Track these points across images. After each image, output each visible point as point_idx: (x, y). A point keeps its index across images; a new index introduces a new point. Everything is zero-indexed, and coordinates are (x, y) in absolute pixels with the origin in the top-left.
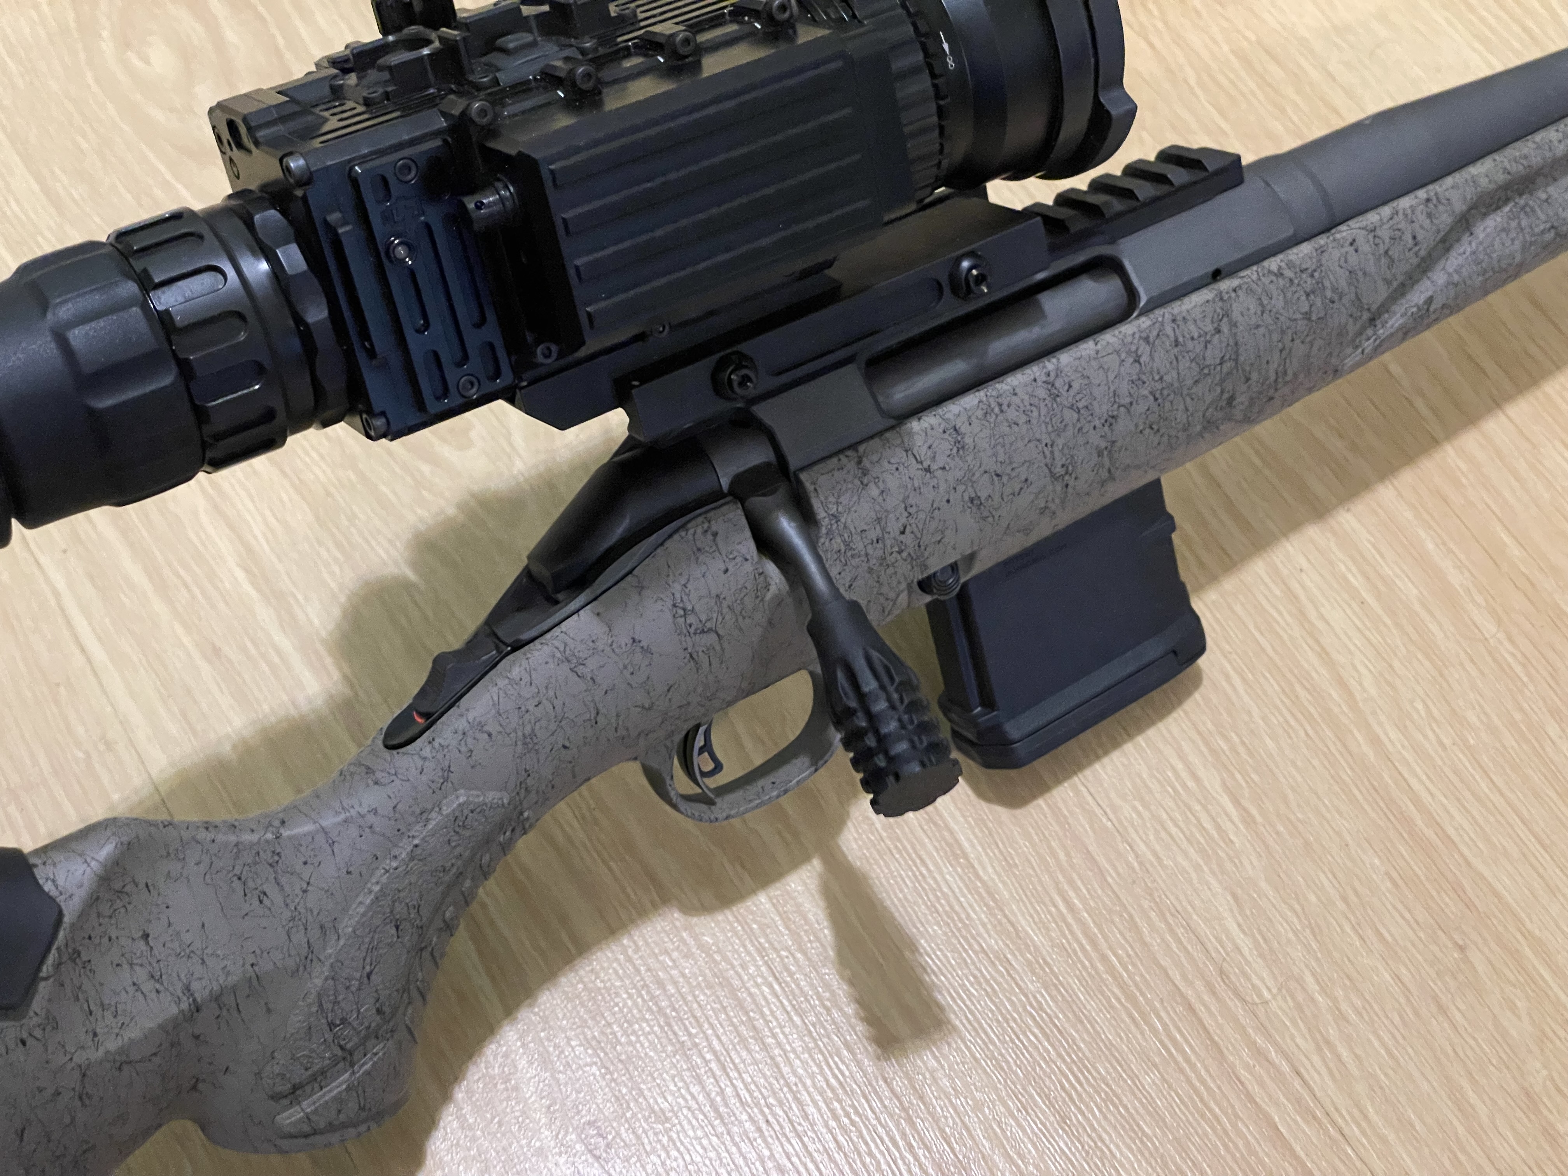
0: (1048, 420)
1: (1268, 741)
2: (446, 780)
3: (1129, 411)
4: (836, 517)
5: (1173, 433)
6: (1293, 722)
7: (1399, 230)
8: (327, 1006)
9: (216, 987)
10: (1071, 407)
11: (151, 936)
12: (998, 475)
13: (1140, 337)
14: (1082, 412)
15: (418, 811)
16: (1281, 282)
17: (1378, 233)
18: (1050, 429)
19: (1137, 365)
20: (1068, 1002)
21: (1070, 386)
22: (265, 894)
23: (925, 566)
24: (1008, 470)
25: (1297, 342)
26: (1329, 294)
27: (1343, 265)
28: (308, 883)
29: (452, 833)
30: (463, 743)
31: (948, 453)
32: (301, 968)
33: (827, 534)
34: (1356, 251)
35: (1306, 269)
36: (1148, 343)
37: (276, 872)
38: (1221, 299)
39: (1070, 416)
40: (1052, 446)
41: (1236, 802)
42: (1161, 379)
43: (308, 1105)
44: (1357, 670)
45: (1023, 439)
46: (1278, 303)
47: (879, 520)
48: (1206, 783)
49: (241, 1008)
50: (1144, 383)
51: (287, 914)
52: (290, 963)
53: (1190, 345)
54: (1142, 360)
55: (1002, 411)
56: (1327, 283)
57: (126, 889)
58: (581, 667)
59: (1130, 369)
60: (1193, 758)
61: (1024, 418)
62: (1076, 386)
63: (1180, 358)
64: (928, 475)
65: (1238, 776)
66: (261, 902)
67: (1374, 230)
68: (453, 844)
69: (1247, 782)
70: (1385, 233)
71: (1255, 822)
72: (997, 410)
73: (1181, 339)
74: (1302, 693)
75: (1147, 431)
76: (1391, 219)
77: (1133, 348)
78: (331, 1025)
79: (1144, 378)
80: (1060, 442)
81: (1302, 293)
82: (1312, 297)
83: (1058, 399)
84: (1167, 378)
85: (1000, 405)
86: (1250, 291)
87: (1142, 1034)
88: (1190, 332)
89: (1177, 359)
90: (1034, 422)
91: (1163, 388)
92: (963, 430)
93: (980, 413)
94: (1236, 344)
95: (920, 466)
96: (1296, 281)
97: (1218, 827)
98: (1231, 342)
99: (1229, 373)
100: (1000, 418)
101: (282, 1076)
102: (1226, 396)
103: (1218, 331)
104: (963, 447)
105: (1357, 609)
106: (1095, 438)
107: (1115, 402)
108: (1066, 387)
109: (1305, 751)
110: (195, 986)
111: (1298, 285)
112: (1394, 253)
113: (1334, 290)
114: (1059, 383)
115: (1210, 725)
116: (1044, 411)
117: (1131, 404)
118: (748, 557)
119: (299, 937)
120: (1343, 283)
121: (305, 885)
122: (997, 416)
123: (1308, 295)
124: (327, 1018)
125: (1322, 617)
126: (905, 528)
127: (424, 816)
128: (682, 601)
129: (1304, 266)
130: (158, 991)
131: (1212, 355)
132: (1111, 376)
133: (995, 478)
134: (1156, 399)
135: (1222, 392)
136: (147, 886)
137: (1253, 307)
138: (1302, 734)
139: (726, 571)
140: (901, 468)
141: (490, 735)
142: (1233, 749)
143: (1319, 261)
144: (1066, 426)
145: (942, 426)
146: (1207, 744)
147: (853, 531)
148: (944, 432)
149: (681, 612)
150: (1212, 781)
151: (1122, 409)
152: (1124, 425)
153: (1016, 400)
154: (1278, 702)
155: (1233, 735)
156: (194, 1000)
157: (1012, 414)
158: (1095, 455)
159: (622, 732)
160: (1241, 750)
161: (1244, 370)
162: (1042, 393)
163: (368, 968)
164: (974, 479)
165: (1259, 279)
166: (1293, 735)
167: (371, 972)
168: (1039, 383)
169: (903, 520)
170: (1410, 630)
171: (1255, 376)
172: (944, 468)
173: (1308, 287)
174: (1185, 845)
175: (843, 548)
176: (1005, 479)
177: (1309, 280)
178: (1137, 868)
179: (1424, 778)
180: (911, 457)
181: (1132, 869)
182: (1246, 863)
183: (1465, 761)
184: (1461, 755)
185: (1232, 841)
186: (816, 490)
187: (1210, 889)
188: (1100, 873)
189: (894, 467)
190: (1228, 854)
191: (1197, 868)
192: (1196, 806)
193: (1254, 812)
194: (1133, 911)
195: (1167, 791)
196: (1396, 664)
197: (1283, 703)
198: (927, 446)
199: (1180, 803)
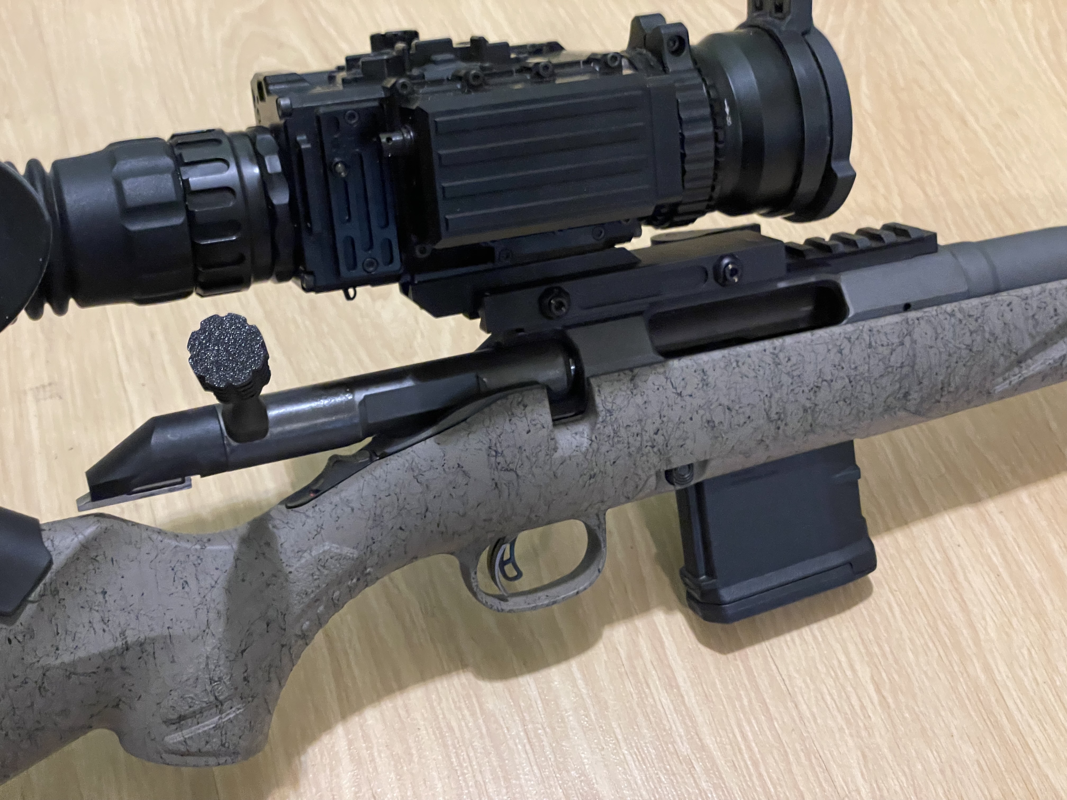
0: (770, 379)
1: (910, 654)
2: (318, 533)
3: (830, 386)
4: (610, 412)
5: (862, 409)
6: (931, 645)
7: (1045, 303)
8: (212, 667)
9: (142, 637)
10: (788, 374)
11: (108, 593)
12: (729, 409)
13: (845, 337)
14: (795, 378)
15: (296, 550)
16: (953, 320)
17: (1029, 301)
18: (771, 386)
19: (839, 355)
21: (789, 360)
22: (186, 582)
23: (669, 461)
24: (737, 407)
25: (960, 364)
26: (987, 335)
27: (1000, 318)
28: (216, 582)
29: (315, 570)
30: (334, 511)
31: (696, 386)
32: (200, 638)
33: (602, 422)
34: (1011, 310)
35: (973, 316)
36: (850, 341)
37: (197, 570)
38: (907, 323)
39: (786, 379)
40: (770, 397)
41: (878, 690)
42: (856, 368)
43: (187, 733)
44: (984, 619)
45: (750, 388)
46: (949, 335)
47: (640, 421)
48: (860, 674)
49: (156, 655)
50: (843, 368)
51: (198, 599)
52: (194, 632)
53: (880, 349)
54: (843, 352)
55: (738, 366)
56: (987, 329)
57: (98, 558)
58: (421, 476)
59: (834, 357)
61: (752, 374)
62: (794, 360)
63: (871, 356)
64: (679, 398)
65: (884, 675)
66: (183, 588)
67: (1027, 298)
68: (315, 577)
69: (889, 679)
70: (1034, 303)
71: (889, 707)
72: (734, 364)
73: (873, 344)
74: (941, 627)
75: (841, 403)
76: (1040, 294)
77: (838, 343)
78: (211, 680)
79: (843, 365)
80: (777, 395)
81: (967, 330)
82: (974, 335)
83: (779, 366)
84: (861, 369)
85: (737, 362)
86: (929, 321)
88: (881, 341)
89: (869, 357)
90: (760, 378)
91: (856, 375)
92: (708, 373)
93: (722, 364)
94: (914, 355)
95: (674, 391)
96: (964, 322)
97: (863, 707)
98: (911, 353)
99: (907, 375)
100: (737, 370)
101: (173, 708)
102: (903, 391)
103: (902, 344)
104: (707, 385)
105: (993, 579)
106: (802, 399)
107: (820, 377)
108: (787, 359)
109: (936, 666)
110: (128, 633)
111: (965, 325)
112: (1040, 317)
113: (992, 334)
114: (781, 355)
116: (768, 372)
117: (832, 381)
118: (545, 426)
119: (203, 616)
120: (998, 331)
121: (213, 583)
122: (734, 368)
123: (971, 333)
124: (210, 675)
125: (966, 579)
126: (658, 430)
127: (300, 554)
128: (496, 444)
129: (971, 313)
130: (104, 631)
131: (895, 360)
132: (820, 359)
133: (727, 410)
134: (850, 382)
135: (900, 387)
136: (112, 560)
137: (930, 332)
138: (936, 654)
139: (528, 432)
140: (661, 389)
141: (353, 510)
142: (884, 655)
143: (983, 311)
144: (782, 386)
145: (695, 368)
146: (866, 647)
147: (621, 424)
148: (695, 371)
149: (494, 453)
150: (864, 673)
151: (825, 383)
152: (824, 395)
153: (749, 361)
154: (923, 630)
155: (886, 645)
156: (126, 642)
157: (744, 369)
158: (802, 410)
159: (442, 528)
160: (890, 657)
161: (918, 376)
162: (768, 359)
163: (243, 647)
164: (712, 407)
165: (937, 315)
166: (929, 653)
167: (244, 650)
168: (767, 352)
169: (657, 425)
170: (1029, 600)
171: (926, 382)
172: (691, 396)
173: (972, 328)
174: (836, 713)
175: (612, 435)
176: (734, 413)
177: (974, 323)
178: (798, 721)
179: (1018, 701)
180: (669, 383)
181: (794, 721)
182: (877, 734)
183: (1051, 696)
184: (1048, 691)
185: (869, 717)
186: (599, 391)
187: (847, 745)
188: (770, 719)
189: (656, 387)
190: (864, 724)
191: (841, 730)
192: (849, 689)
193: (890, 700)
194: (788, 750)
195: (831, 675)
196: (1014, 621)
197: (927, 631)
198: (681, 378)
199: (838, 684)
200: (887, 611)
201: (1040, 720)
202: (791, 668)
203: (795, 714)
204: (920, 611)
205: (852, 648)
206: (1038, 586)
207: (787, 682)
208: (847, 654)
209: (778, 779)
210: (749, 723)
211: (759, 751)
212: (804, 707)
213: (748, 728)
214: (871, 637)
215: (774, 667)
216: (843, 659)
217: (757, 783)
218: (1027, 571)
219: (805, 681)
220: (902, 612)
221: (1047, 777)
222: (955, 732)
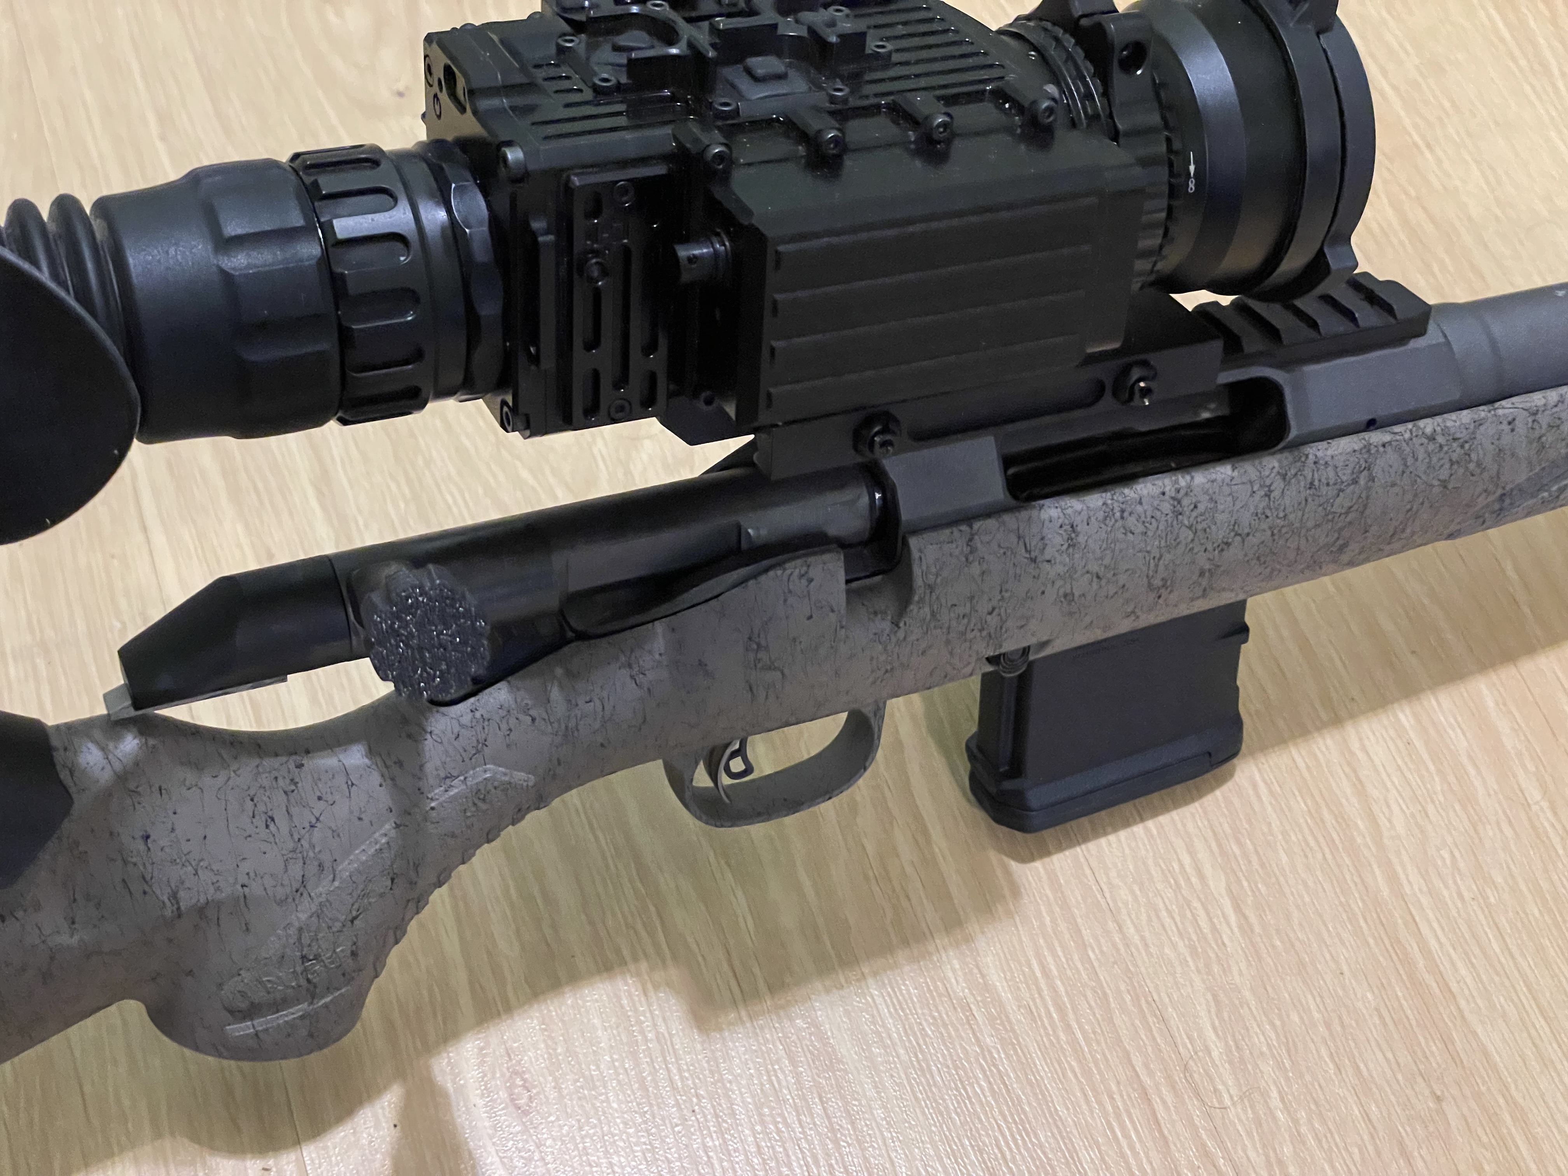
0: (1164, 535)
1: (1282, 854)
2: (478, 752)
3: (1244, 541)
4: (931, 588)
6: (1312, 843)
7: (1559, 419)
8: (306, 940)
9: (202, 900)
10: (1190, 527)
11: (152, 838)
12: (1098, 577)
13: (1278, 473)
14: (1199, 533)
15: (443, 775)
16: (1431, 447)
17: (1539, 417)
18: (1163, 543)
19: (1267, 499)
20: (1022, 1063)
21: (1196, 507)
22: (273, 820)
23: (999, 645)
24: (1110, 574)
25: (1426, 505)
26: (1472, 466)
27: (1496, 442)
28: (318, 819)
29: (470, 804)
30: (504, 721)
31: (1059, 547)
32: (290, 900)
33: (918, 602)
34: (1513, 430)
35: (1459, 439)
36: (1284, 479)
37: (288, 800)
38: (1368, 449)
39: (1186, 535)
40: (1159, 559)
41: (1237, 908)
42: (1285, 516)
43: (260, 1024)
44: (1388, 806)
45: (1134, 548)
46: (1422, 467)
47: (972, 598)
48: (1211, 884)
49: (221, 922)
50: (1267, 517)
51: (291, 845)
52: (281, 892)
53: (1324, 490)
54: (1272, 495)
55: (1122, 518)
56: (1474, 456)
57: (139, 790)
58: (641, 676)
59: (1258, 502)
60: (1203, 855)
61: (1140, 528)
62: (1201, 508)
63: (1310, 500)
64: (1033, 565)
65: (1245, 884)
66: (267, 827)
67: (1535, 414)
68: (469, 814)
69: (1252, 891)
70: (1544, 419)
71: (1252, 931)
72: (1118, 515)
73: (1316, 483)
74: (1327, 816)
75: (1254, 561)
76: (1556, 406)
77: (1268, 482)
78: (305, 958)
79: (1269, 512)
80: (1168, 557)
81: (1447, 460)
82: (1455, 467)
83: (1180, 517)
84: (1292, 517)
85: (1123, 511)
86: (1399, 450)
87: (1091, 1111)
88: (1327, 479)
89: (1306, 500)
90: (1150, 534)
91: (1283, 526)
92: (1079, 529)
93: (1101, 515)
94: (1368, 497)
95: (1028, 556)
96: (1446, 448)
97: (1214, 929)
98: (1364, 494)
99: (1351, 523)
100: (1120, 523)
101: (242, 993)
102: (1340, 542)
103: (1355, 482)
104: (1075, 545)
105: (1402, 748)
106: (1202, 560)
107: (1233, 530)
108: (1192, 506)
109: (1319, 873)
110: (182, 894)
111: (1446, 453)
112: (1549, 438)
113: (1479, 464)
114: (1185, 502)
115: (1226, 827)
116: (1161, 527)
117: (1248, 534)
118: (836, 609)
119: (296, 870)
120: (1488, 460)
121: (314, 821)
122: (1116, 521)
123: (1452, 463)
124: (302, 950)
125: (1365, 749)
126: (994, 609)
127: (448, 781)
128: (759, 636)
129: (1458, 435)
130: (145, 893)
131: (1342, 502)
132: (1238, 505)
133: (1095, 579)
134: (1273, 535)
135: (1338, 537)
136: (160, 789)
137: (1398, 466)
138: (1319, 856)
139: (810, 617)
140: (1009, 553)
141: (533, 720)
142: (1245, 855)
143: (1474, 433)
144: (1178, 544)
145: (1060, 521)
146: (1219, 845)
147: (944, 604)
148: (1061, 527)
149: (755, 646)
150: (1218, 884)
151: (1238, 538)
152: (1234, 552)
153: (1140, 509)
154: (1302, 821)
155: (1248, 841)
156: (179, 908)
157: (1131, 522)
158: (1197, 575)
160: (1254, 859)
161: (1366, 522)
162: (1166, 507)
163: (354, 913)
164: (1075, 576)
165: (1409, 440)
166: (1310, 855)
167: (356, 917)
168: (1167, 497)
169: (995, 603)
170: (1451, 778)
171: (1374, 529)
172: (1049, 561)
173: (1455, 457)
174: (1176, 939)
175: (929, 617)
176: (1104, 581)
177: (1458, 450)
178: (1122, 950)
179: (1435, 925)
180: (1021, 543)
181: (1118, 950)
182: (1235, 969)
183: (1481, 917)
184: (1479, 913)
185: (1224, 944)
186: (921, 558)
187: (1192, 986)
188: (1083, 946)
189: (1002, 551)
190: (1217, 956)
191: (1184, 962)
192: (1196, 904)
193: (1253, 919)
194: (1108, 991)
195: (1169, 883)
196: (1431, 809)
197: (1306, 821)
198: (1039, 537)
199: (1179, 896)
200: (1251, 792)
201: (1466, 954)
202: (1113, 874)
203: (1117, 938)
204: (1297, 793)
205: (1199, 845)
206: (1465, 760)
207: (1108, 895)
208: (1192, 852)
209: (1094, 1032)
210: (1052, 950)
211: (1067, 992)
212: (1132, 930)
213: (1050, 959)
214: (1228, 830)
215: (1088, 872)
216: (1187, 860)
217: (1062, 1036)
218: (1451, 738)
219: (1132, 892)
220: (1272, 793)
221: (1475, 1034)
222: (1345, 968)
